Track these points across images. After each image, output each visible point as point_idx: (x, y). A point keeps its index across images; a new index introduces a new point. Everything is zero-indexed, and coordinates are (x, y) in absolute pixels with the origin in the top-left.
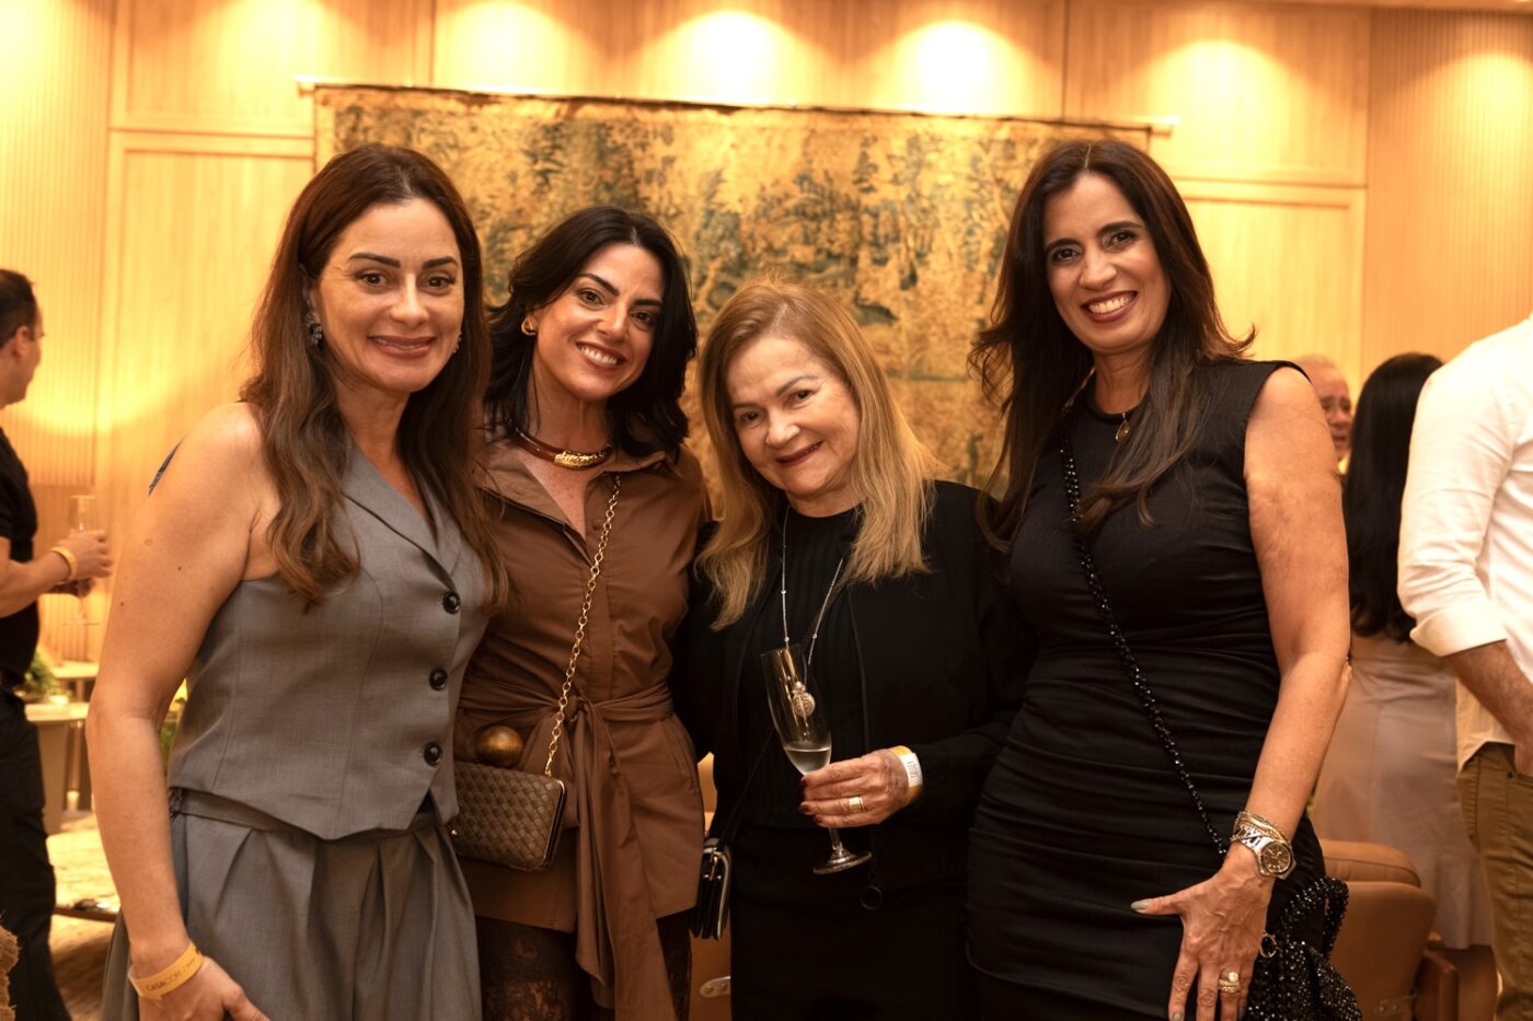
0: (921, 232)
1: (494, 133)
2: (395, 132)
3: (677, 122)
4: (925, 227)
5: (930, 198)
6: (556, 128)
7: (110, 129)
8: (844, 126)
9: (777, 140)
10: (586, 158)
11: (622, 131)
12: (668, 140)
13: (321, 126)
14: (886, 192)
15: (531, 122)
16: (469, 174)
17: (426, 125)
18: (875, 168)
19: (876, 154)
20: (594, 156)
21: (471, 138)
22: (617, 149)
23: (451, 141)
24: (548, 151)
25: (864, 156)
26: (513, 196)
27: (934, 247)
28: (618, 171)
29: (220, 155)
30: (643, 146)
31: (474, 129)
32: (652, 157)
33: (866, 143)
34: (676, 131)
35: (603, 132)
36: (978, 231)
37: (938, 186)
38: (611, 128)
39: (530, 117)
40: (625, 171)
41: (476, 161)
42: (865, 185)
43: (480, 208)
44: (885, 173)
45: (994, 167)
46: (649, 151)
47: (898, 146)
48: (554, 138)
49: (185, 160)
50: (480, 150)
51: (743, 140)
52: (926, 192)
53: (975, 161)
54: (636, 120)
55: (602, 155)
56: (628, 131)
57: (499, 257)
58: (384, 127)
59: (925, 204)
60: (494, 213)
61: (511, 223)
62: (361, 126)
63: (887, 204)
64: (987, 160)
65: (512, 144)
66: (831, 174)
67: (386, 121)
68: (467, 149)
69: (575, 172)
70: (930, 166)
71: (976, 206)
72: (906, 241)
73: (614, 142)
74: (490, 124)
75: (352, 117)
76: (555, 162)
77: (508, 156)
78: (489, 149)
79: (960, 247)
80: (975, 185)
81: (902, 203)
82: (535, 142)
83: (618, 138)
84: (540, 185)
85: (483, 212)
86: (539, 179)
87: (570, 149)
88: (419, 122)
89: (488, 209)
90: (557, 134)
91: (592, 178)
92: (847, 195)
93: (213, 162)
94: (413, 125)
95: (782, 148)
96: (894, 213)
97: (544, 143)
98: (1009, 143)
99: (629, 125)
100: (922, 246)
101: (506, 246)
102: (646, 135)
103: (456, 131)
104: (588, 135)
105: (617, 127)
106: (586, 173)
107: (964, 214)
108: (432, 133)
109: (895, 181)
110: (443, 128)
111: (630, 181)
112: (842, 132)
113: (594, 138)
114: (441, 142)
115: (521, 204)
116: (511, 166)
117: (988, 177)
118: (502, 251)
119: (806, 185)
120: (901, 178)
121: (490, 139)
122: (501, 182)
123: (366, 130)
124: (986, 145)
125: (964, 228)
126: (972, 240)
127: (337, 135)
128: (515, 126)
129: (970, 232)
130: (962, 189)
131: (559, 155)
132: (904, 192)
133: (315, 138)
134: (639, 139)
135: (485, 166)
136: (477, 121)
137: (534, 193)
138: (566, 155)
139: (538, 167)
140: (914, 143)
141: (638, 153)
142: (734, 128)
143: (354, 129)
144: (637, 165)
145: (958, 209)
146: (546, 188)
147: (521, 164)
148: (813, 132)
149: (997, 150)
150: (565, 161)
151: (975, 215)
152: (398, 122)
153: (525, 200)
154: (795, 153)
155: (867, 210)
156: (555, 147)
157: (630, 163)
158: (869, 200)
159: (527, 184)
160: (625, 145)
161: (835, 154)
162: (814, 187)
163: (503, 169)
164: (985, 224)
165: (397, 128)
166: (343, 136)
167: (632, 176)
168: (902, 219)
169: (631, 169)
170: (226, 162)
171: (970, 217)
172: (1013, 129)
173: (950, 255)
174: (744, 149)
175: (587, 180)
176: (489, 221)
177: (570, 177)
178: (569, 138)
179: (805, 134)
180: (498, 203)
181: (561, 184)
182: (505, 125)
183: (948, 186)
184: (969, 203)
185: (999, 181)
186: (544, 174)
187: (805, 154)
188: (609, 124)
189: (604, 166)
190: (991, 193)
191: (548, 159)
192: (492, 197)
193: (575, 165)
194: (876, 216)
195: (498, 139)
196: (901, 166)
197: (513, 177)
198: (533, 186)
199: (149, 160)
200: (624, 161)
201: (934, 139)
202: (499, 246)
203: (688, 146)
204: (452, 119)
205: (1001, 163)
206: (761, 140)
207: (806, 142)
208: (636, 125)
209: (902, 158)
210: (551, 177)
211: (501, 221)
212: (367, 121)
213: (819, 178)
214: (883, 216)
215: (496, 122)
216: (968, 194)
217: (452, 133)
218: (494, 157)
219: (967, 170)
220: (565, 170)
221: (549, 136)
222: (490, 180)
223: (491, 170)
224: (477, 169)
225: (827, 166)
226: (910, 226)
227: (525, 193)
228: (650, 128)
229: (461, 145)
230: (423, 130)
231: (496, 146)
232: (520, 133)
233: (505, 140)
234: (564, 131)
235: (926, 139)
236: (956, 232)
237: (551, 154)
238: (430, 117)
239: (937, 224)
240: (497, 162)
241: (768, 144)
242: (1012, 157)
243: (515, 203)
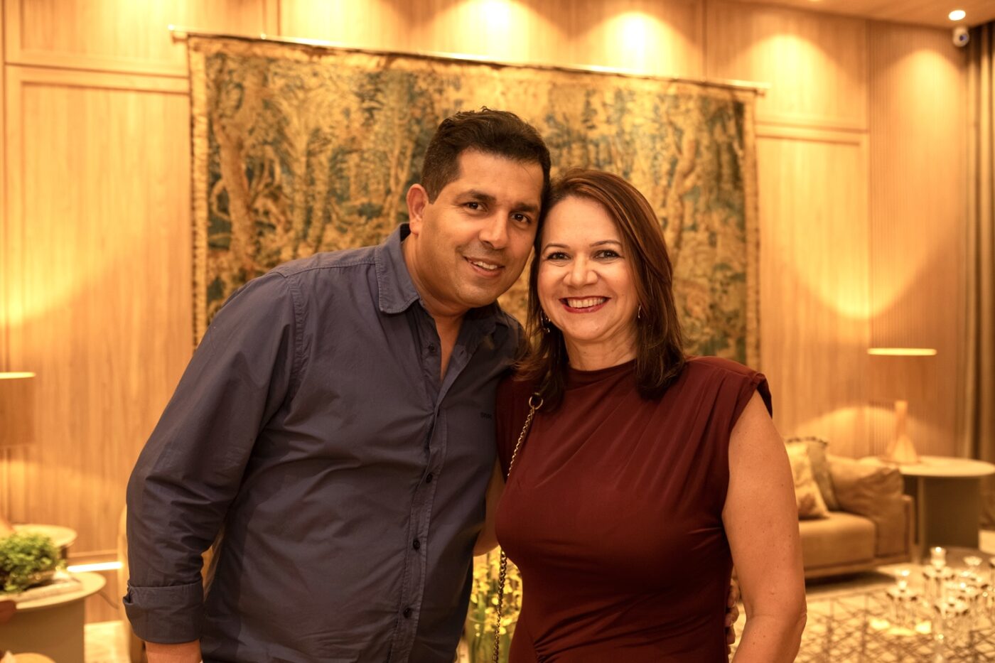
0: (625, 157)
1: (331, 78)
2: (253, 75)
3: (463, 75)
4: (628, 154)
5: (631, 134)
6: (378, 75)
7: (5, 64)
8: (574, 82)
9: (531, 90)
10: (400, 100)
11: (425, 79)
12: (458, 87)
13: (194, 68)
14: (603, 130)
15: (357, 70)
16: (313, 109)
17: (278, 70)
18: (595, 112)
19: (596, 102)
20: (407, 98)
21: (313, 82)
22: (422, 93)
23: (298, 83)
24: (372, 93)
25: (588, 104)
26: (348, 127)
27: (635, 167)
28: (424, 109)
29: (107, 89)
30: (440, 91)
31: (315, 74)
32: (447, 100)
33: (589, 94)
34: (463, 80)
35: (412, 80)
36: (660, 158)
37: (634, 126)
38: (417, 77)
39: (358, 67)
40: (429, 110)
41: (319, 99)
42: (589, 124)
43: (323, 136)
44: (602, 116)
45: (668, 114)
46: (445, 95)
47: (609, 97)
48: (376, 84)
49: (76, 92)
50: (322, 91)
51: (508, 89)
52: (628, 128)
53: (656, 109)
54: (434, 71)
55: (412, 96)
56: (429, 80)
57: (339, 174)
58: (245, 71)
59: (627, 138)
60: (334, 140)
61: (348, 148)
62: (226, 69)
63: (604, 138)
64: (663, 108)
65: (345, 87)
66: (568, 116)
67: (246, 65)
68: (310, 90)
69: (392, 109)
70: (629, 111)
71: (658, 140)
72: (616, 164)
73: (420, 88)
74: (328, 71)
75: (219, 61)
76: (378, 102)
77: (343, 96)
78: (328, 90)
79: (650, 168)
80: (657, 126)
81: (613, 137)
82: (362, 86)
83: (422, 84)
84: (367, 119)
85: (325, 139)
86: (367, 115)
87: (388, 92)
88: (273, 67)
89: (329, 137)
90: (378, 80)
91: (406, 115)
92: (578, 131)
93: (101, 94)
94: (268, 70)
95: (535, 96)
96: (608, 145)
97: (369, 87)
98: (676, 97)
99: (430, 75)
100: (627, 166)
101: (344, 166)
102: (442, 83)
103: (302, 76)
104: (401, 82)
105: (422, 76)
106: (400, 111)
107: (650, 145)
108: (284, 76)
109: (608, 121)
110: (292, 73)
111: (431, 117)
112: (573, 86)
113: (406, 85)
114: (291, 84)
115: (355, 133)
116: (344, 104)
117: (664, 120)
118: (341, 170)
119: (552, 123)
120: (612, 119)
121: (328, 82)
122: (338, 116)
123: (230, 72)
124: (662, 98)
125: (652, 154)
126: (656, 163)
127: (208, 75)
128: (346, 73)
129: (655, 158)
130: (648, 128)
131: (380, 97)
132: (613, 130)
133: (189, 77)
134: (437, 86)
135: (326, 103)
136: (318, 68)
137: (363, 125)
138: (385, 97)
139: (367, 104)
140: (619, 95)
141: (436, 96)
142: (502, 80)
143: (221, 71)
144: (437, 106)
145: (647, 141)
146: (371, 121)
147: (353, 102)
148: (554, 85)
149: (668, 103)
150: (384, 101)
151: (658, 146)
152: (256, 67)
153: (357, 130)
154: (544, 100)
155: (592, 142)
156: (378, 90)
157: (432, 104)
158: (593, 135)
159: (358, 118)
160: (427, 90)
161: (569, 100)
162: (557, 125)
163: (339, 106)
164: (664, 153)
165: (256, 71)
166: (212, 76)
167: (433, 113)
168: (613, 148)
169: (433, 108)
170: (112, 95)
171: (654, 148)
172: (678, 88)
173: (644, 173)
174: (510, 96)
175: (402, 116)
176: (330, 147)
177: (389, 113)
178: (386, 83)
179: (549, 86)
180: (337, 132)
181: (383, 119)
182: (339, 72)
183: (640, 126)
184: (653, 138)
185: (671, 123)
186: (370, 110)
187: (550, 101)
188: (415, 74)
189: (414, 106)
190: (666, 131)
191: (372, 99)
192: (332, 127)
193: (393, 104)
194: (597, 145)
195: (335, 83)
196: (611, 111)
197: (347, 112)
198: (362, 120)
199: (44, 92)
200: (428, 102)
201: (632, 93)
202: (339, 166)
203: (471, 92)
204: (295, 66)
205: (672, 111)
206: (520, 90)
207: (550, 93)
208: (434, 75)
209: (611, 106)
210: (375, 112)
211: (340, 146)
212: (231, 65)
213: (560, 118)
214: (602, 146)
215: (332, 69)
216: (654, 132)
217: (298, 77)
218: (331, 97)
219: (652, 115)
220: (385, 108)
221: (373, 81)
222: (330, 114)
223: (330, 106)
224: (319, 106)
225: (564, 109)
226: (618, 152)
227: (356, 125)
228: (444, 78)
229: (307, 87)
230: (276, 74)
231: (333, 88)
232: (351, 79)
233: (339, 83)
234: (383, 78)
235: (625, 93)
236: (647, 157)
237: (375, 95)
238: (281, 63)
239: (635, 153)
240: (334, 100)
241: (526, 92)
242: (677, 107)
243: (349, 132)
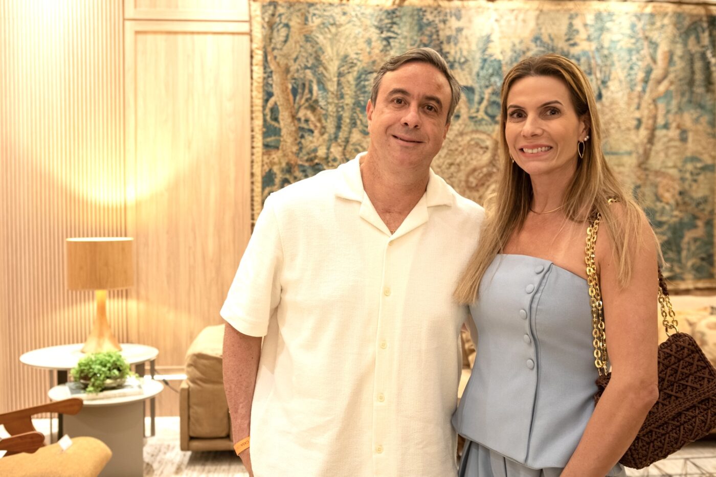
0: (604, 69)
1: (357, 15)
2: (297, 16)
3: (464, 7)
4: (606, 65)
5: (609, 48)
6: (394, 12)
7: (124, 20)
8: (559, 7)
9: (521, 17)
10: (411, 29)
11: (432, 13)
12: (459, 18)
13: (253, 14)
14: (584, 46)
15: (377, 8)
16: (343, 41)
17: (316, 12)
18: (577, 32)
19: (578, 24)
20: (416, 28)
21: (342, 19)
22: (429, 24)
23: (332, 21)
24: (389, 25)
25: (571, 25)
26: (369, 53)
27: (612, 77)
28: (431, 36)
29: (192, 33)
30: (444, 22)
31: (344, 14)
32: (450, 28)
33: (571, 18)
34: (463, 12)
35: (421, 13)
36: (636, 68)
37: (612, 41)
38: (425, 11)
39: (378, 6)
40: (435, 37)
41: (347, 32)
42: (572, 42)
43: (351, 61)
44: (583, 35)
45: (644, 30)
46: (448, 24)
47: (590, 19)
48: (392, 18)
49: (172, 37)
50: (348, 26)
51: (502, 16)
52: (606, 45)
53: (633, 26)
54: (439, 6)
55: (421, 28)
56: (435, 12)
57: (363, 90)
58: (291, 14)
59: (606, 52)
60: (359, 63)
61: (369, 70)
62: (277, 14)
63: (585, 53)
64: (640, 25)
65: (368, 22)
66: (552, 36)
67: (292, 9)
68: (341, 25)
69: (405, 38)
70: (608, 30)
71: (634, 52)
72: (595, 74)
73: (428, 19)
74: (354, 10)
75: (272, 8)
76: (393, 32)
77: (365, 30)
78: (354, 25)
79: (626, 77)
80: (633, 41)
81: (593, 52)
82: (381, 20)
83: (429, 17)
84: (385, 46)
85: (352, 63)
86: (385, 43)
87: (401, 24)
88: (312, 10)
89: (355, 61)
90: (394, 15)
91: (416, 41)
92: (562, 49)
93: (188, 37)
94: (308, 12)
95: (524, 21)
96: (588, 58)
97: (387, 21)
98: (652, 15)
99: (436, 9)
100: (605, 77)
101: (367, 83)
102: (446, 15)
103: (334, 14)
104: (412, 16)
105: (429, 10)
106: (412, 38)
107: (627, 58)
108: (320, 16)
109: (589, 39)
110: (326, 13)
111: (437, 42)
112: (558, 11)
113: (416, 18)
114: (325, 21)
115: (375, 58)
116: (367, 35)
117: (641, 35)
118: (364, 86)
119: (538, 42)
120: (592, 37)
121: (355, 19)
122: (362, 45)
123: (280, 15)
124: (639, 17)
125: (628, 65)
126: (632, 72)
127: (263, 19)
128: (369, 11)
129: (631, 68)
130: (625, 43)
131: (395, 28)
132: (594, 46)
133: (250, 21)
134: (441, 18)
135: (352, 36)
136: (346, 9)
137: (382, 51)
138: (399, 28)
139: (384, 35)
140: (599, 16)
141: (441, 26)
142: (496, 10)
143: (273, 15)
144: (441, 33)
145: (624, 54)
146: (388, 48)
147: (374, 34)
148: (541, 11)
149: (645, 20)
150: (399, 32)
151: (634, 58)
152: (299, 10)
153: (377, 55)
154: (532, 24)
155: (573, 56)
156: (394, 23)
157: (437, 31)
158: (575, 51)
159: (378, 45)
160: (433, 21)
161: (554, 24)
162: (543, 44)
163: (362, 37)
164: (640, 63)
165: (299, 14)
166: (267, 19)
167: (438, 40)
168: (593, 61)
169: (438, 35)
170: (196, 37)
171: (631, 59)
172: (654, 7)
173: (620, 82)
174: (503, 22)
175: (413, 42)
176: (356, 69)
177: (403, 41)
178: (400, 17)
179: (537, 12)
180: (361, 58)
181: (397, 45)
182: (362, 11)
183: (619, 41)
184: (630, 51)
185: (647, 38)
186: (387, 39)
187: (537, 24)
188: (424, 9)
189: (423, 34)
190: (642, 45)
191: (389, 31)
192: (357, 54)
193: (405, 34)
194: (578, 60)
195: (359, 19)
196: (591, 30)
197: (369, 42)
198: (381, 47)
199: (150, 37)
200: (434, 30)
201: (610, 14)
202: (363, 83)
203: (470, 21)
204: (329, 8)
205: (648, 27)
206: (511, 17)
207: (538, 18)
208: (439, 9)
209: (592, 26)
210: (391, 40)
211: (363, 68)
212: (281, 10)
213: (545, 39)
214: (583, 60)
215: (358, 9)
216: (630, 45)
217: (332, 16)
218: (357, 30)
219: (629, 32)
220: (399, 37)
221: (389, 16)
222: (356, 44)
223: (356, 37)
224: (347, 37)
225: (550, 31)
226: (597, 65)
227: (377, 51)
228: (448, 11)
229: (337, 23)
230: (314, 15)
231: (358, 23)
232: (372, 15)
233: (363, 19)
234: (398, 13)
235: (605, 14)
236: (624, 68)
237: (391, 27)
238: (318, 6)
239: (613, 64)
240: (359, 33)
241: (516, 19)
242: (653, 24)
243: (371, 57)
